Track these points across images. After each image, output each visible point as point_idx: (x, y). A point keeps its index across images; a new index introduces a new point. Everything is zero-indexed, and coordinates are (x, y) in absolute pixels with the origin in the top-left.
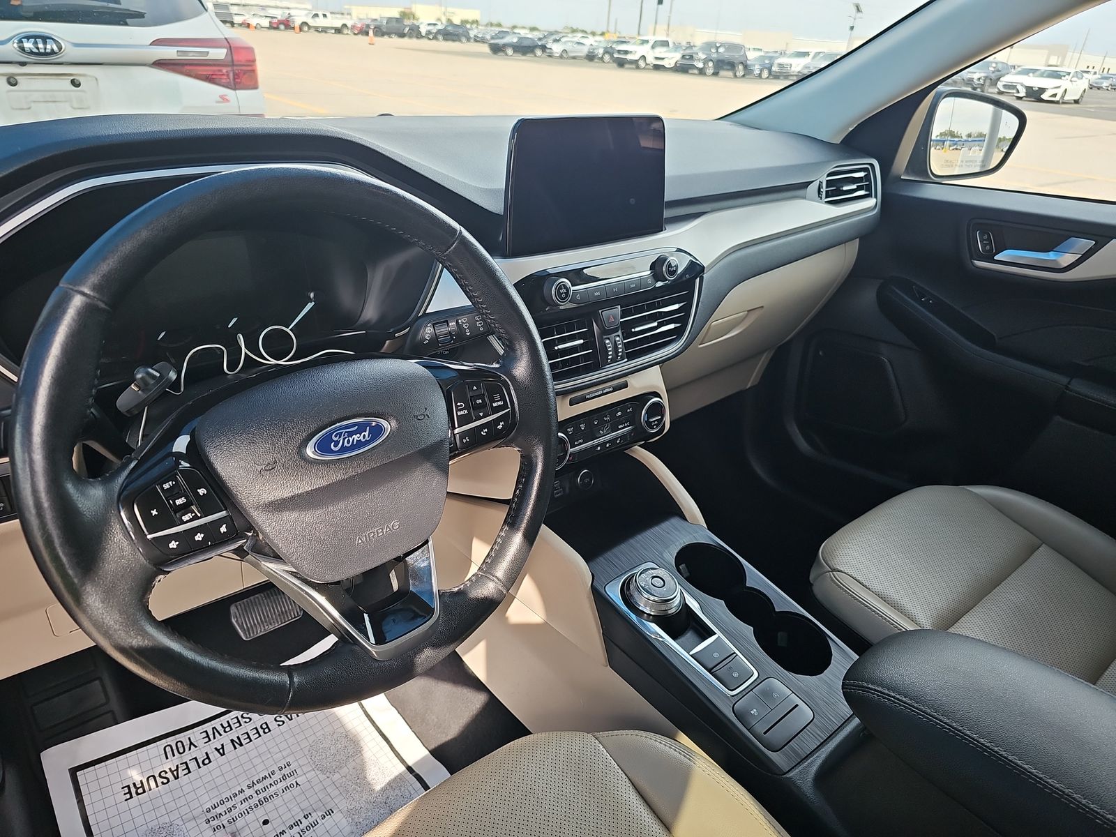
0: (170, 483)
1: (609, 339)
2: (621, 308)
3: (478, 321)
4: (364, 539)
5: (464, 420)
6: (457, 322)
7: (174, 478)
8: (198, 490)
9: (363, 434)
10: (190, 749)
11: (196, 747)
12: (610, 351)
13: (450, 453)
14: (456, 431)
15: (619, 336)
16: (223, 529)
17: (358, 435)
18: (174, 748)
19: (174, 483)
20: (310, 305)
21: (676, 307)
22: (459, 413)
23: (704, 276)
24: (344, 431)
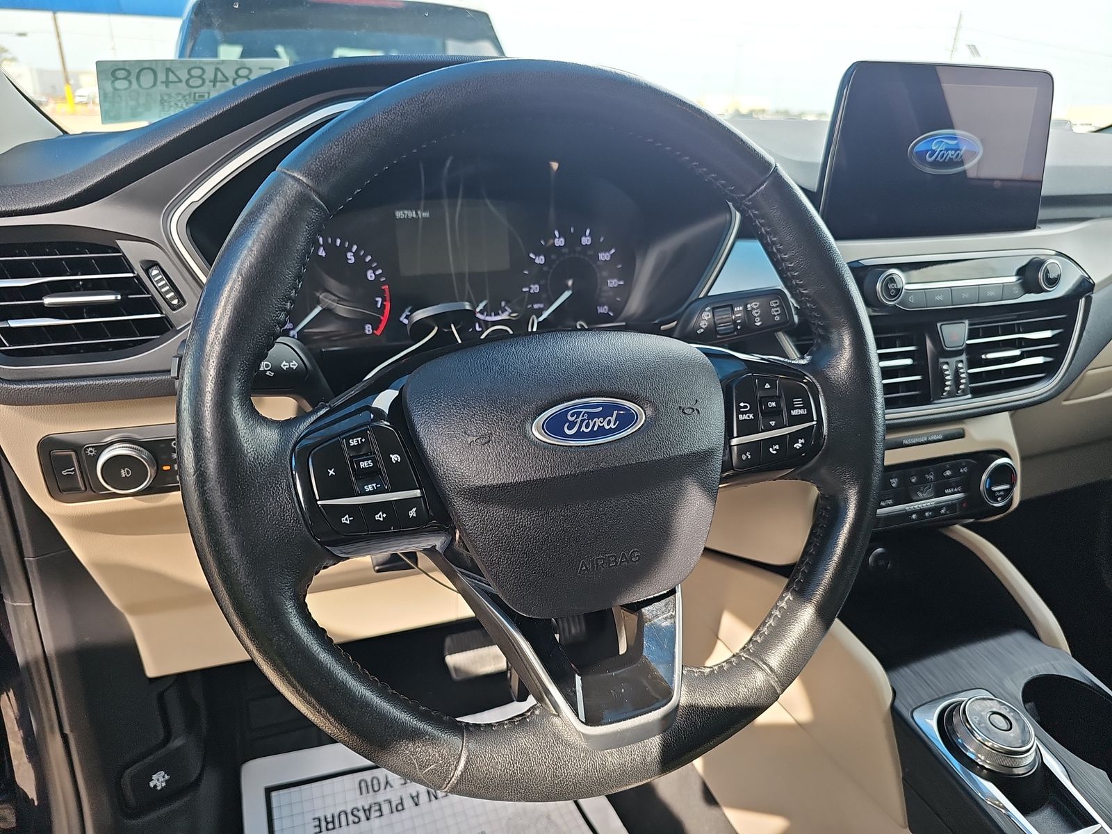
0: (359, 439)
1: (947, 363)
2: (970, 325)
3: (773, 307)
4: (589, 567)
5: (746, 429)
6: (746, 307)
7: (362, 434)
8: (391, 456)
9: (608, 418)
10: (385, 788)
11: (391, 787)
12: (948, 380)
13: (723, 472)
14: (734, 442)
15: (962, 361)
16: (412, 513)
17: (601, 419)
18: (369, 783)
19: (363, 440)
20: (567, 294)
21: (1047, 334)
22: (741, 417)
23: (1093, 296)
24: (584, 410)
